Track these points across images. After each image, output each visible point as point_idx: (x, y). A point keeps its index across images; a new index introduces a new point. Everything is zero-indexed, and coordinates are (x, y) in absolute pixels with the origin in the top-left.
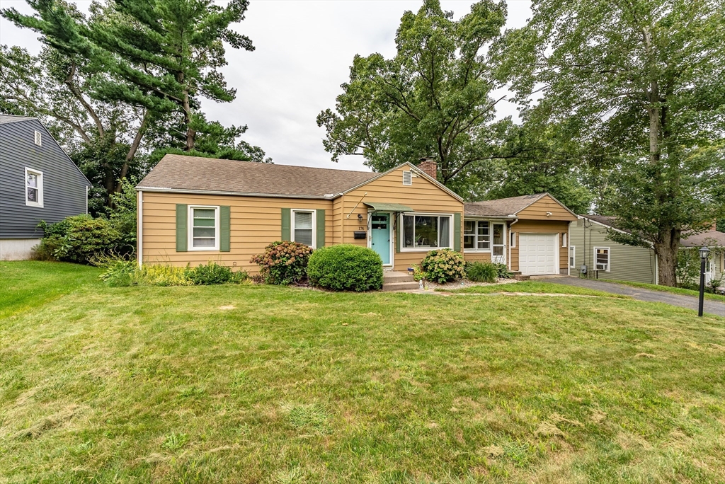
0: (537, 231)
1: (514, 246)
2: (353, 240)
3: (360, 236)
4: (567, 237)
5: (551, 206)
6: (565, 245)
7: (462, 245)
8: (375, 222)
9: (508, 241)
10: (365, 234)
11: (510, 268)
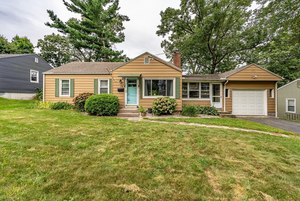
0: (247, 88)
1: (229, 97)
2: (118, 92)
3: (121, 90)
4: (275, 92)
5: (256, 71)
6: (273, 97)
7: (181, 95)
8: (130, 84)
9: (223, 94)
10: (123, 89)
11: (225, 110)
